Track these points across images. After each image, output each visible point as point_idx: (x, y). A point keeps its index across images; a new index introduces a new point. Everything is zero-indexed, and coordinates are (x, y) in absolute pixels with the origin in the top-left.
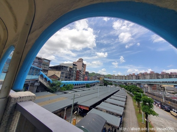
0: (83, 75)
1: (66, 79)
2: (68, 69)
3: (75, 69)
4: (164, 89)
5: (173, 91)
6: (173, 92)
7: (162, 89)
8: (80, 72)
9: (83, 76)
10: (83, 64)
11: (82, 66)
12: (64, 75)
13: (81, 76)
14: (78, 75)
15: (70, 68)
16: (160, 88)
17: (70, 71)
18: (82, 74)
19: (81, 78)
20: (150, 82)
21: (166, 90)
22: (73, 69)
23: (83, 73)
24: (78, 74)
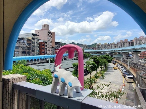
0: (51, 47)
1: (23, 54)
2: (26, 42)
3: (36, 40)
8: (46, 44)
9: (51, 49)
10: (49, 32)
11: (47, 35)
12: (21, 50)
13: (48, 49)
14: (43, 49)
15: (29, 40)
17: (28, 43)
18: (48, 46)
19: (48, 52)
20: (136, 49)
22: (33, 41)
23: (50, 45)
24: (43, 47)
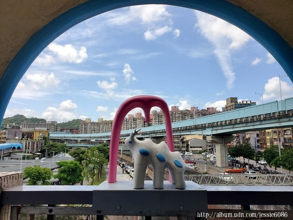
4: (188, 145)
5: (201, 147)
6: (201, 149)
7: (184, 147)
16: (181, 145)
20: (156, 133)
21: (191, 147)
